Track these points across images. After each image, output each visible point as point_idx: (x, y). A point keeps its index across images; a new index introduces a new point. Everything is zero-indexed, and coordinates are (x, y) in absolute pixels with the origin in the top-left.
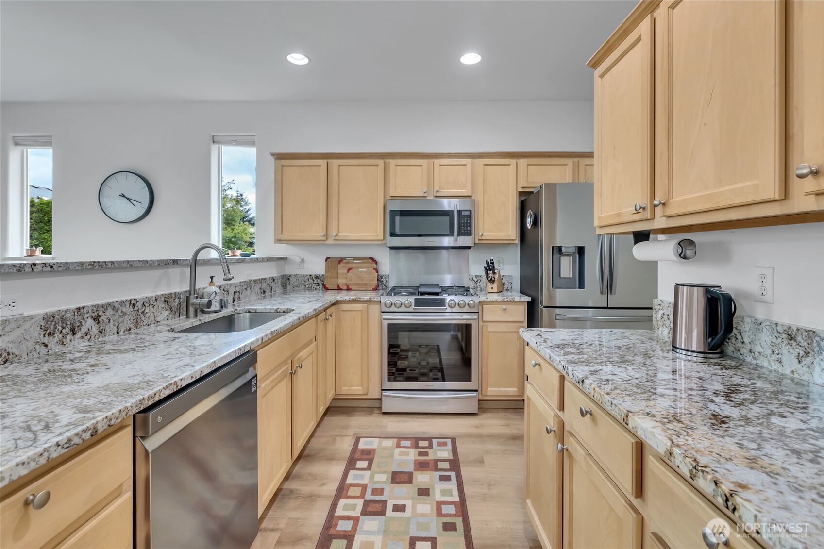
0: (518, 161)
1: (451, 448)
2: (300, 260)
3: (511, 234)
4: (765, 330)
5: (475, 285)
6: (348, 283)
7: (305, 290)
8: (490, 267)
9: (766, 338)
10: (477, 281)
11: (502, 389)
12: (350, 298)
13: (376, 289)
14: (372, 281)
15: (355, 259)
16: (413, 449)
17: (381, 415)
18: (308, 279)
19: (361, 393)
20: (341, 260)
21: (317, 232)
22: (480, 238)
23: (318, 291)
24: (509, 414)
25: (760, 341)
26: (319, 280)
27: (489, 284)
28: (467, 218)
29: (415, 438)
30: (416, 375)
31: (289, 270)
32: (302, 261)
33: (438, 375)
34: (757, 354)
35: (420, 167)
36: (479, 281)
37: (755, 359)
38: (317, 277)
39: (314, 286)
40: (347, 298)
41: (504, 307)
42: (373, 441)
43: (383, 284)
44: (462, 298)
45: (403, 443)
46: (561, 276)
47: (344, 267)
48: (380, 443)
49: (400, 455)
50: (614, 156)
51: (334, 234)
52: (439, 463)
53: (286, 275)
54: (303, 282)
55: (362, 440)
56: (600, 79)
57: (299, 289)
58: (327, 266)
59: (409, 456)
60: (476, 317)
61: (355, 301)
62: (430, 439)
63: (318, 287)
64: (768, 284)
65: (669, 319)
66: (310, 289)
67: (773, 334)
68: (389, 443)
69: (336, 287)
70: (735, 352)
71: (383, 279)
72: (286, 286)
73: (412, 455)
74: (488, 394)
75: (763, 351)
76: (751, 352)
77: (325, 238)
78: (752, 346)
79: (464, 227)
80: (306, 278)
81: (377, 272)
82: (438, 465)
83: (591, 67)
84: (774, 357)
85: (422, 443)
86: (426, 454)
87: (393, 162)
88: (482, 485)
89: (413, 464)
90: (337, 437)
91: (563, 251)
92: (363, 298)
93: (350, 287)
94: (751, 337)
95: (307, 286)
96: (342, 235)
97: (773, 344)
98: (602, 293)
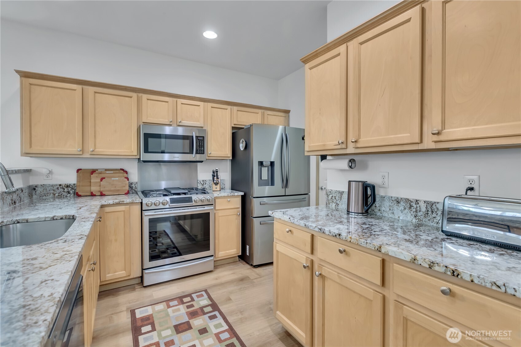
0: (232, 107)
1: (207, 297)
2: (48, 172)
3: (227, 153)
4: (386, 200)
5: (202, 187)
6: (102, 189)
7: (54, 198)
8: (215, 174)
9: (387, 204)
10: (203, 184)
11: (227, 252)
12: (114, 202)
13: (127, 193)
14: (124, 187)
15: (106, 170)
16: (182, 305)
17: (143, 289)
18: (58, 188)
19: (125, 275)
20: (93, 172)
21: (73, 148)
22: (209, 155)
23: (69, 198)
24: (232, 266)
25: (384, 205)
26: (70, 189)
27: (214, 185)
28: (201, 142)
29: (178, 297)
30: (158, 254)
31: (33, 181)
32: (51, 172)
33: (174, 251)
34: (382, 211)
35: (167, 103)
36: (205, 184)
37: (381, 213)
38: (68, 186)
39: (65, 194)
40: (111, 202)
41: (229, 200)
42: (147, 309)
43: (133, 189)
44: (203, 196)
45: (171, 304)
46: (262, 179)
47: (97, 177)
48: (153, 309)
49: (173, 312)
50: (320, 114)
51: (91, 150)
52: (204, 309)
53: (32, 186)
54: (52, 191)
55: (137, 311)
56: (309, 70)
57: (47, 197)
58: (78, 177)
59: (180, 311)
60: (213, 208)
61: (118, 204)
62: (190, 295)
63: (69, 195)
64: (386, 180)
65: (335, 199)
66: (60, 197)
67: (390, 201)
68: (161, 307)
69: (89, 194)
70: (372, 211)
71: (133, 185)
72: (32, 196)
73: (183, 309)
74: (219, 256)
75: (385, 210)
76: (379, 211)
77: (81, 153)
78: (380, 208)
79: (199, 148)
80: (55, 188)
81: (128, 180)
82: (204, 310)
83: (302, 62)
84: (391, 212)
85: (185, 300)
86: (192, 306)
87: (145, 97)
88: (237, 313)
89: (186, 316)
90: (112, 316)
91: (264, 164)
92: (126, 201)
93: (103, 193)
94: (379, 204)
95: (57, 195)
96: (99, 150)
97: (390, 206)
98: (283, 188)
